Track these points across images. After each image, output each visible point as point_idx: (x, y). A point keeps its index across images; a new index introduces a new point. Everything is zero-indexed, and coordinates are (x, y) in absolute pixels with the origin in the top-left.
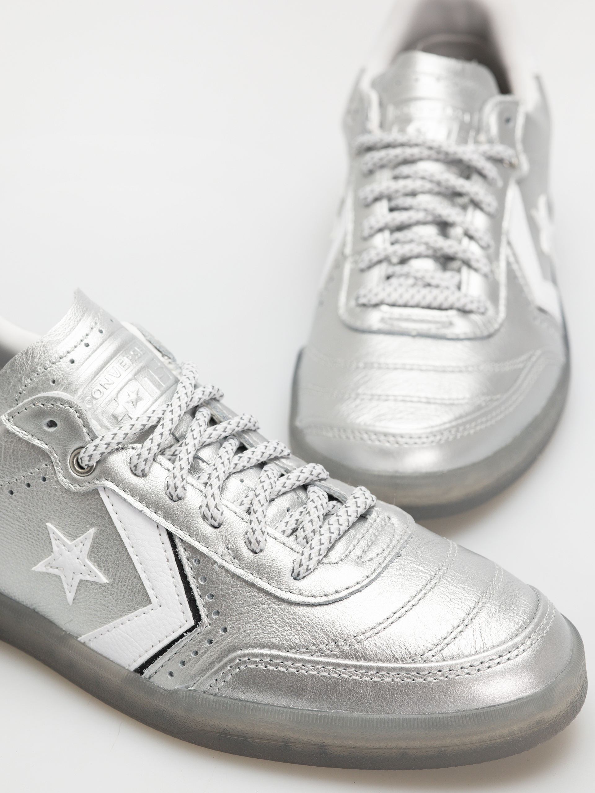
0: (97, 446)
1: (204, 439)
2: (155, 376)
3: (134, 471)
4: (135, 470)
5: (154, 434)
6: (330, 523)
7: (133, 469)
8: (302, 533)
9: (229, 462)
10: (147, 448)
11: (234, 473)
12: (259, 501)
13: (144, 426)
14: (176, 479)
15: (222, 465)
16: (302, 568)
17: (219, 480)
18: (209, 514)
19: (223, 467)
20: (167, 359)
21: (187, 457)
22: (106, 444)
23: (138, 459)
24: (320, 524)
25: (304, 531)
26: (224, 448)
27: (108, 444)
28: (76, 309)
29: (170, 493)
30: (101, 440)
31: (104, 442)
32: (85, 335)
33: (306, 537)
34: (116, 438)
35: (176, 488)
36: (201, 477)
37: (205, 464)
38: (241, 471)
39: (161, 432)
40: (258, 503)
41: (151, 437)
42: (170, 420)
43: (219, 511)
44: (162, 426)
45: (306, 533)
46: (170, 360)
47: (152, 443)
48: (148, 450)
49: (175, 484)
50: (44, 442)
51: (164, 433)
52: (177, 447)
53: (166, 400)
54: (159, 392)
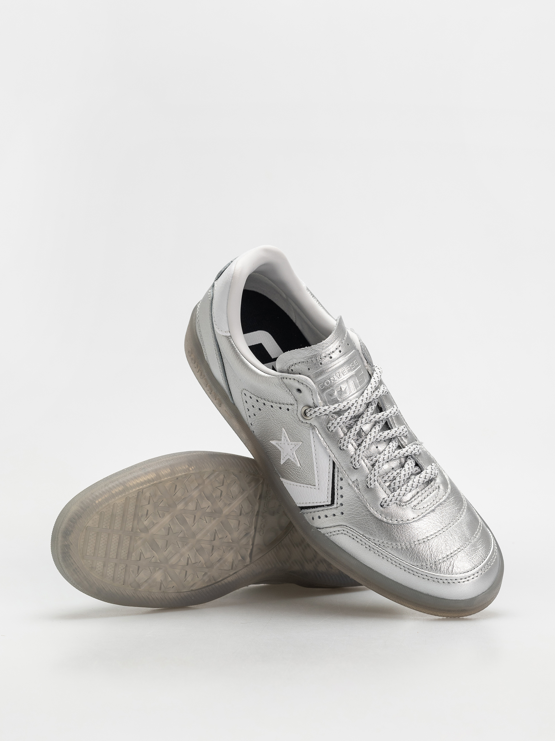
0: (315, 412)
2: (357, 380)
5: (344, 416)
6: (408, 485)
7: (328, 428)
8: (393, 486)
9: (374, 438)
11: (375, 442)
13: (341, 409)
14: (345, 441)
16: (385, 504)
22: (320, 413)
23: (332, 425)
24: (403, 483)
25: (394, 485)
26: (375, 428)
29: (340, 446)
30: (318, 410)
32: (332, 351)
33: (394, 488)
35: (343, 445)
38: (379, 442)
41: (341, 417)
43: (359, 463)
45: (395, 486)
53: (357, 397)
54: (356, 391)
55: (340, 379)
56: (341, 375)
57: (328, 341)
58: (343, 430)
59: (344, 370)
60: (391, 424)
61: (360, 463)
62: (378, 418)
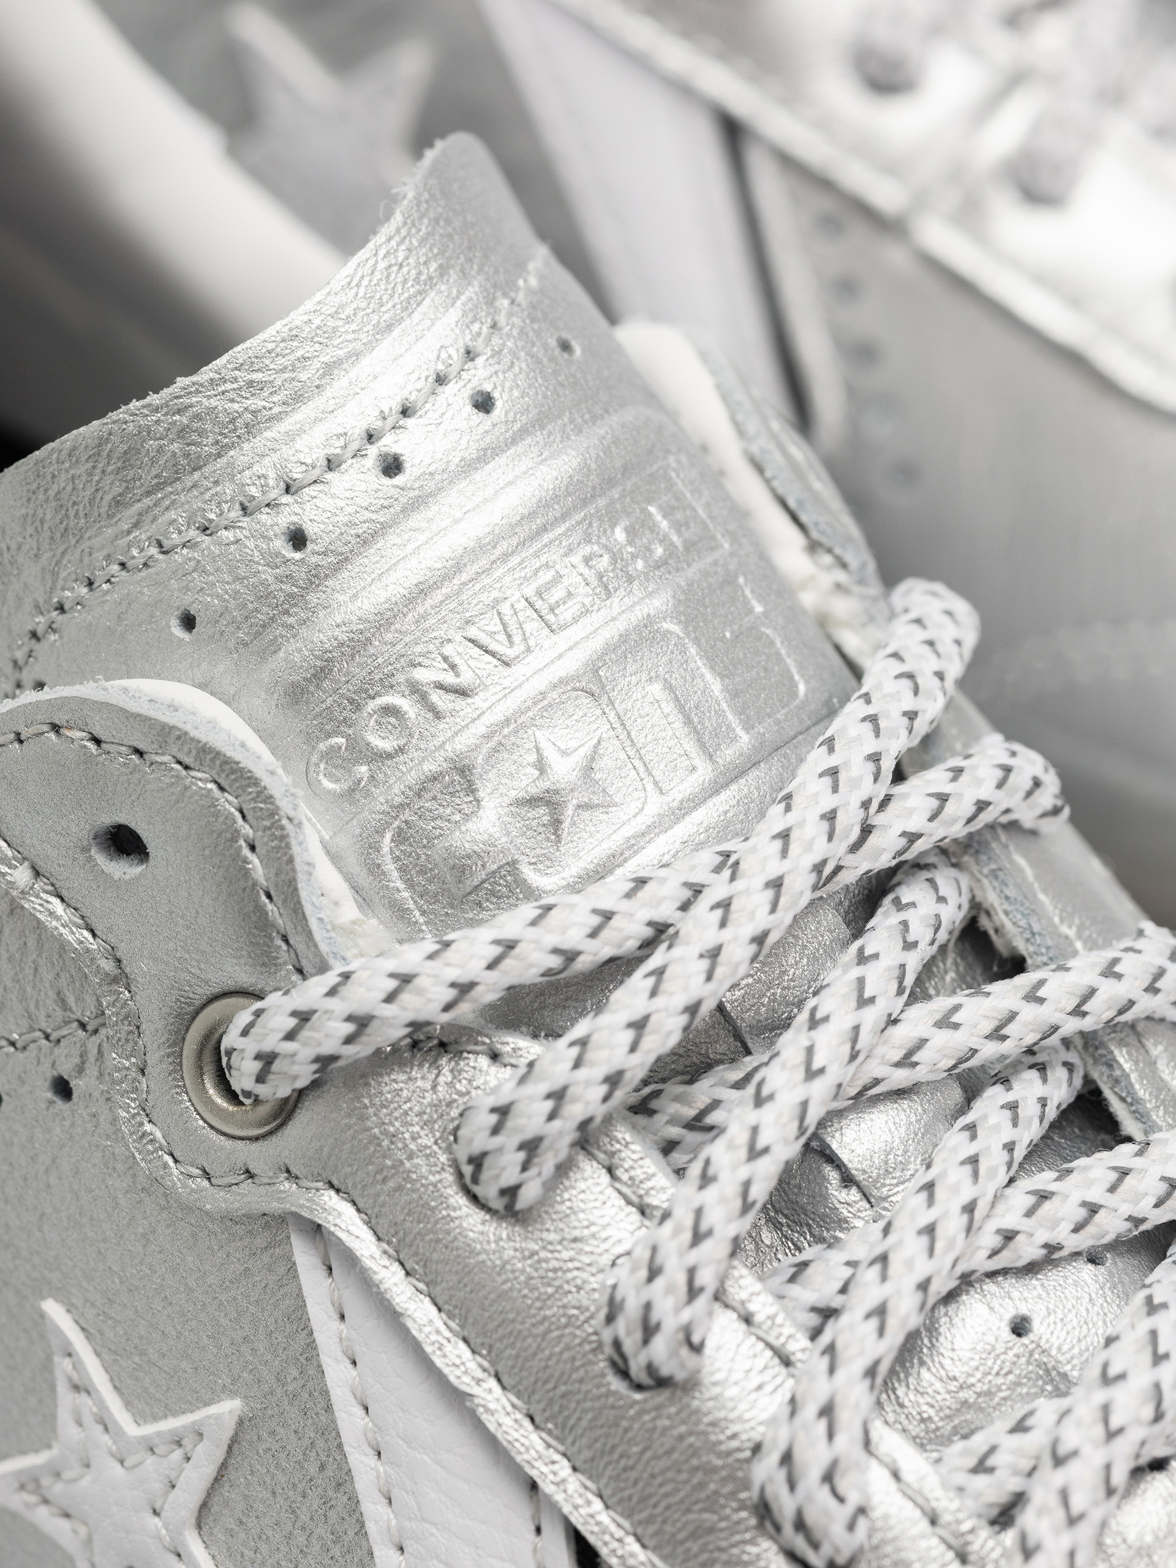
0: (304, 1017)
1: (874, 1069)
2: (709, 677)
3: (468, 1179)
4: (475, 1180)
5: (605, 1019)
7: (468, 1170)
9: (969, 1229)
10: (544, 1088)
11: (992, 1275)
12: (1064, 1496)
13: (570, 956)
14: (661, 1282)
15: (968, 1168)
17: (881, 1331)
18: (786, 1505)
19: (925, 1255)
20: (829, 568)
21: (744, 1172)
22: (350, 1018)
23: (496, 1131)
26: (971, 1128)
27: (362, 1023)
28: (382, 265)
29: (617, 1344)
30: (332, 992)
31: (340, 1006)
32: (396, 406)
34: (406, 997)
35: (649, 1330)
36: (810, 1271)
37: (854, 1195)
38: (1031, 1269)
39: (636, 1016)
40: (1054, 1501)
41: (580, 1029)
42: (702, 956)
43: (841, 1500)
44: (651, 981)
46: (841, 576)
47: (577, 1064)
48: (549, 1096)
49: (648, 1307)
50: (83, 917)
51: (653, 1019)
52: (722, 1083)
53: (725, 829)
54: (704, 772)
55: (518, 671)
56: (529, 627)
57: (342, 306)
58: (625, 1177)
59: (549, 575)
60: (1141, 1093)
61: (854, 1499)
62: (988, 1027)
